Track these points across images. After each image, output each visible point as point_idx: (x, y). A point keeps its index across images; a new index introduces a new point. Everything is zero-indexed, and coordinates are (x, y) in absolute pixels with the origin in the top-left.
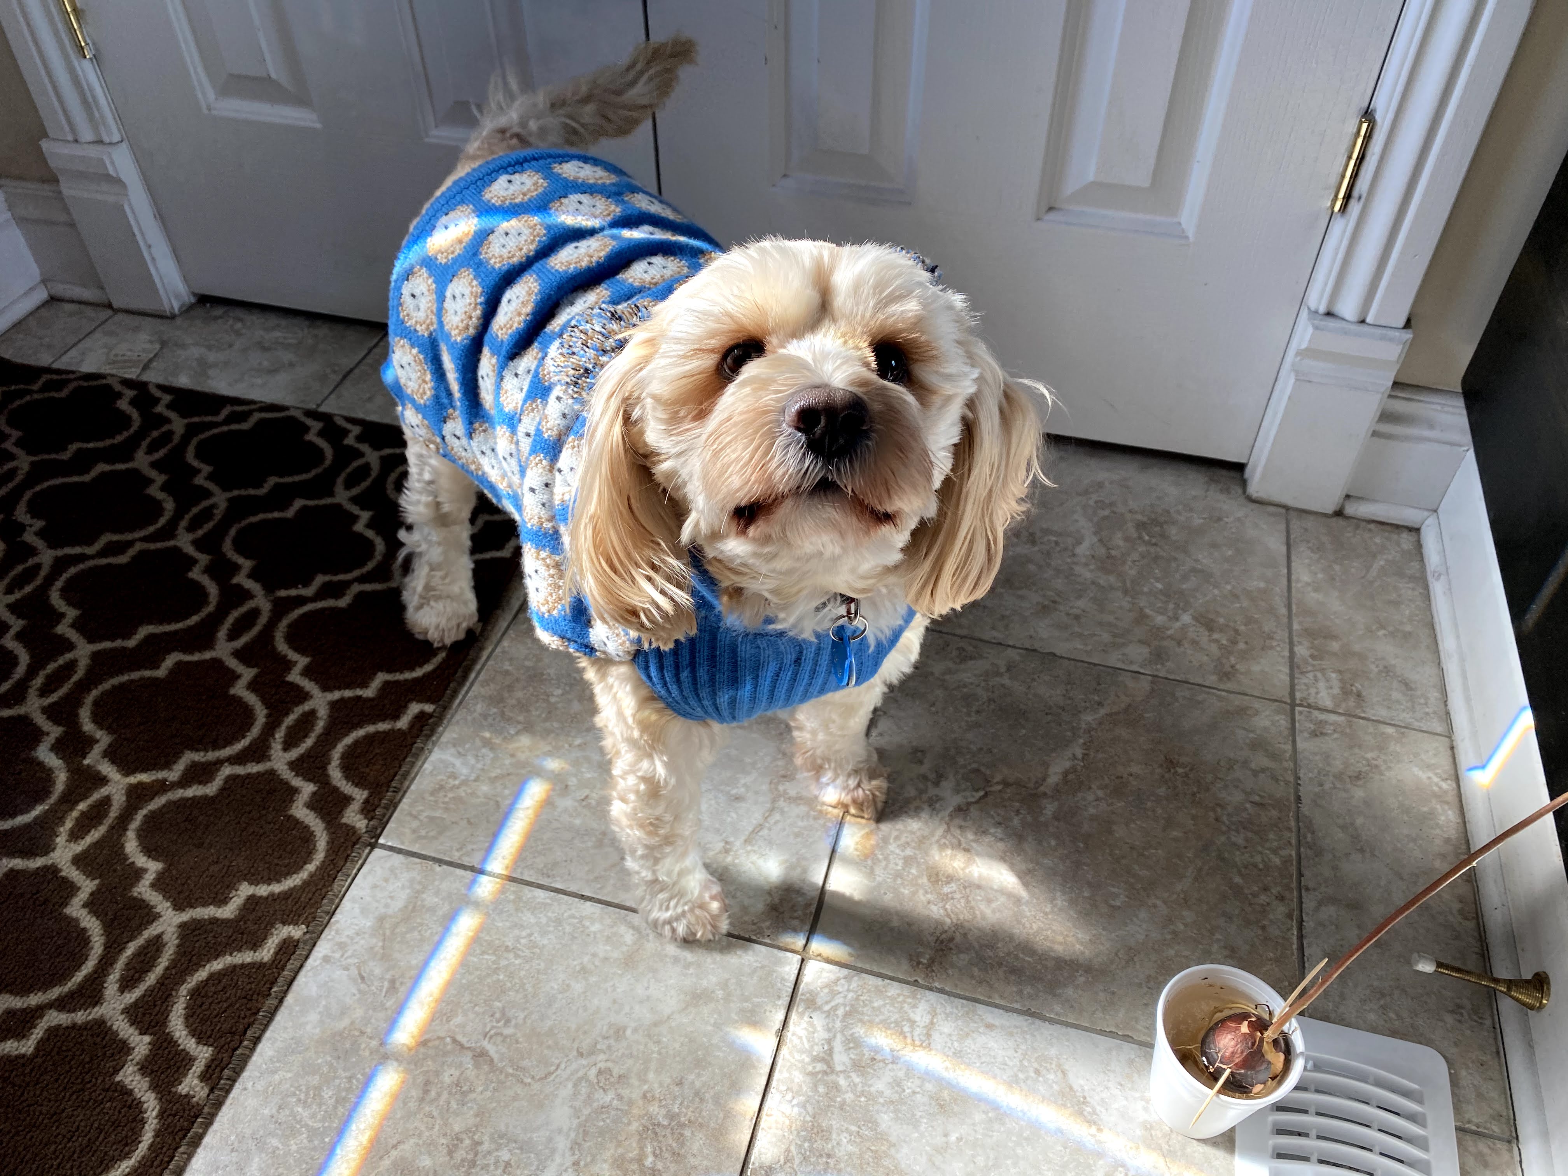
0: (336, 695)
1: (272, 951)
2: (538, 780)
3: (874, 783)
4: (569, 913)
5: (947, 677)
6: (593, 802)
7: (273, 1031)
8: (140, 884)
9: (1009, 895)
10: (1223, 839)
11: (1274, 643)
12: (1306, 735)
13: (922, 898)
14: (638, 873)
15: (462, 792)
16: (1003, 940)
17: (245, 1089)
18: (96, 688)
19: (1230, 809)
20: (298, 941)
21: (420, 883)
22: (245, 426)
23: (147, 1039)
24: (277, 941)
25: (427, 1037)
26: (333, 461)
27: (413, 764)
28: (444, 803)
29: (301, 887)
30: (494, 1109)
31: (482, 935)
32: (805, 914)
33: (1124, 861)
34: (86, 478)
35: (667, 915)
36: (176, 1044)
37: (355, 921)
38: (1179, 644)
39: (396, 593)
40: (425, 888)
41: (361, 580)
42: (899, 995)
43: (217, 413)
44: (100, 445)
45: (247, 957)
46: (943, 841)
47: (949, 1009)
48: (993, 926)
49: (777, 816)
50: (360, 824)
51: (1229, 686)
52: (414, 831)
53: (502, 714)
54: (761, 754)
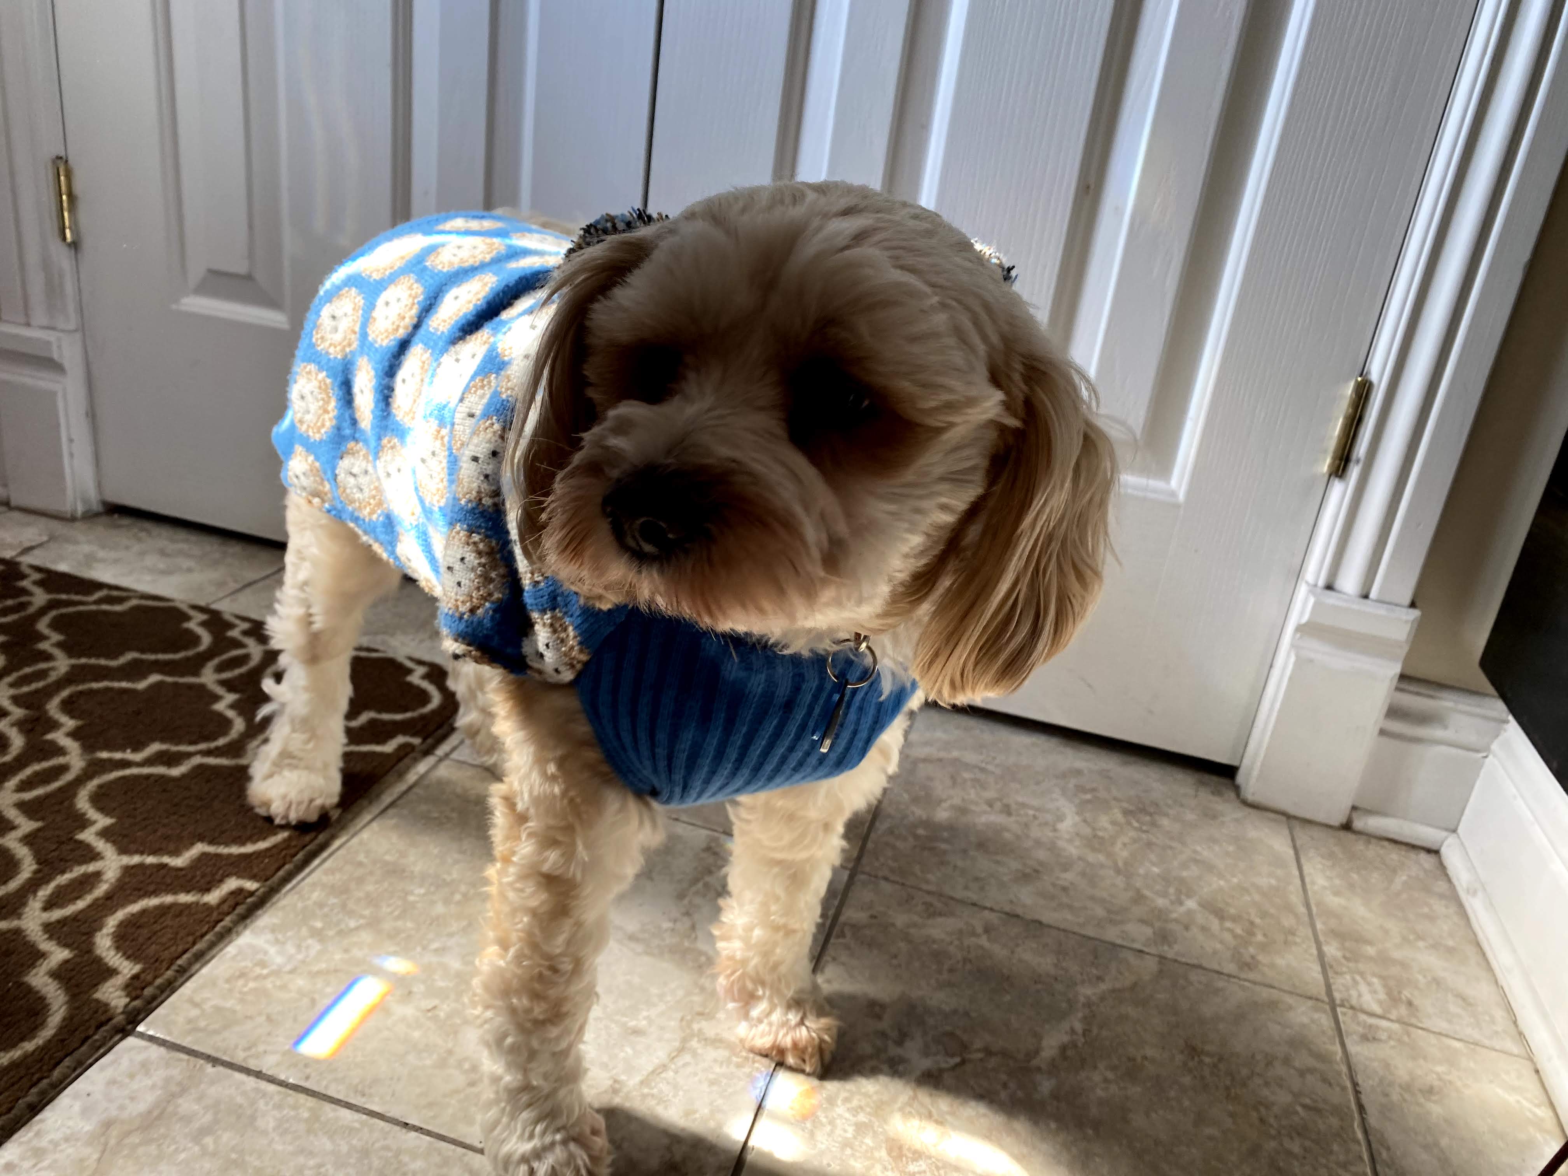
0: (136, 859)
2: (374, 980)
3: (822, 1022)
5: (912, 931)
6: (442, 1015)
10: (1273, 1144)
11: (1298, 940)
12: (1355, 1037)
13: (879, 1174)
15: (268, 984)
19: (1276, 1109)
21: (179, 1084)
22: (118, 608)
26: (209, 647)
27: (212, 945)
28: (240, 992)
37: (70, 1123)
38: (1187, 928)
39: (244, 768)
41: (207, 753)
43: (89, 595)
46: (908, 1109)
49: (687, 1057)
50: (119, 1001)
51: (1251, 976)
52: (190, 1021)
53: (344, 906)
54: (673, 985)
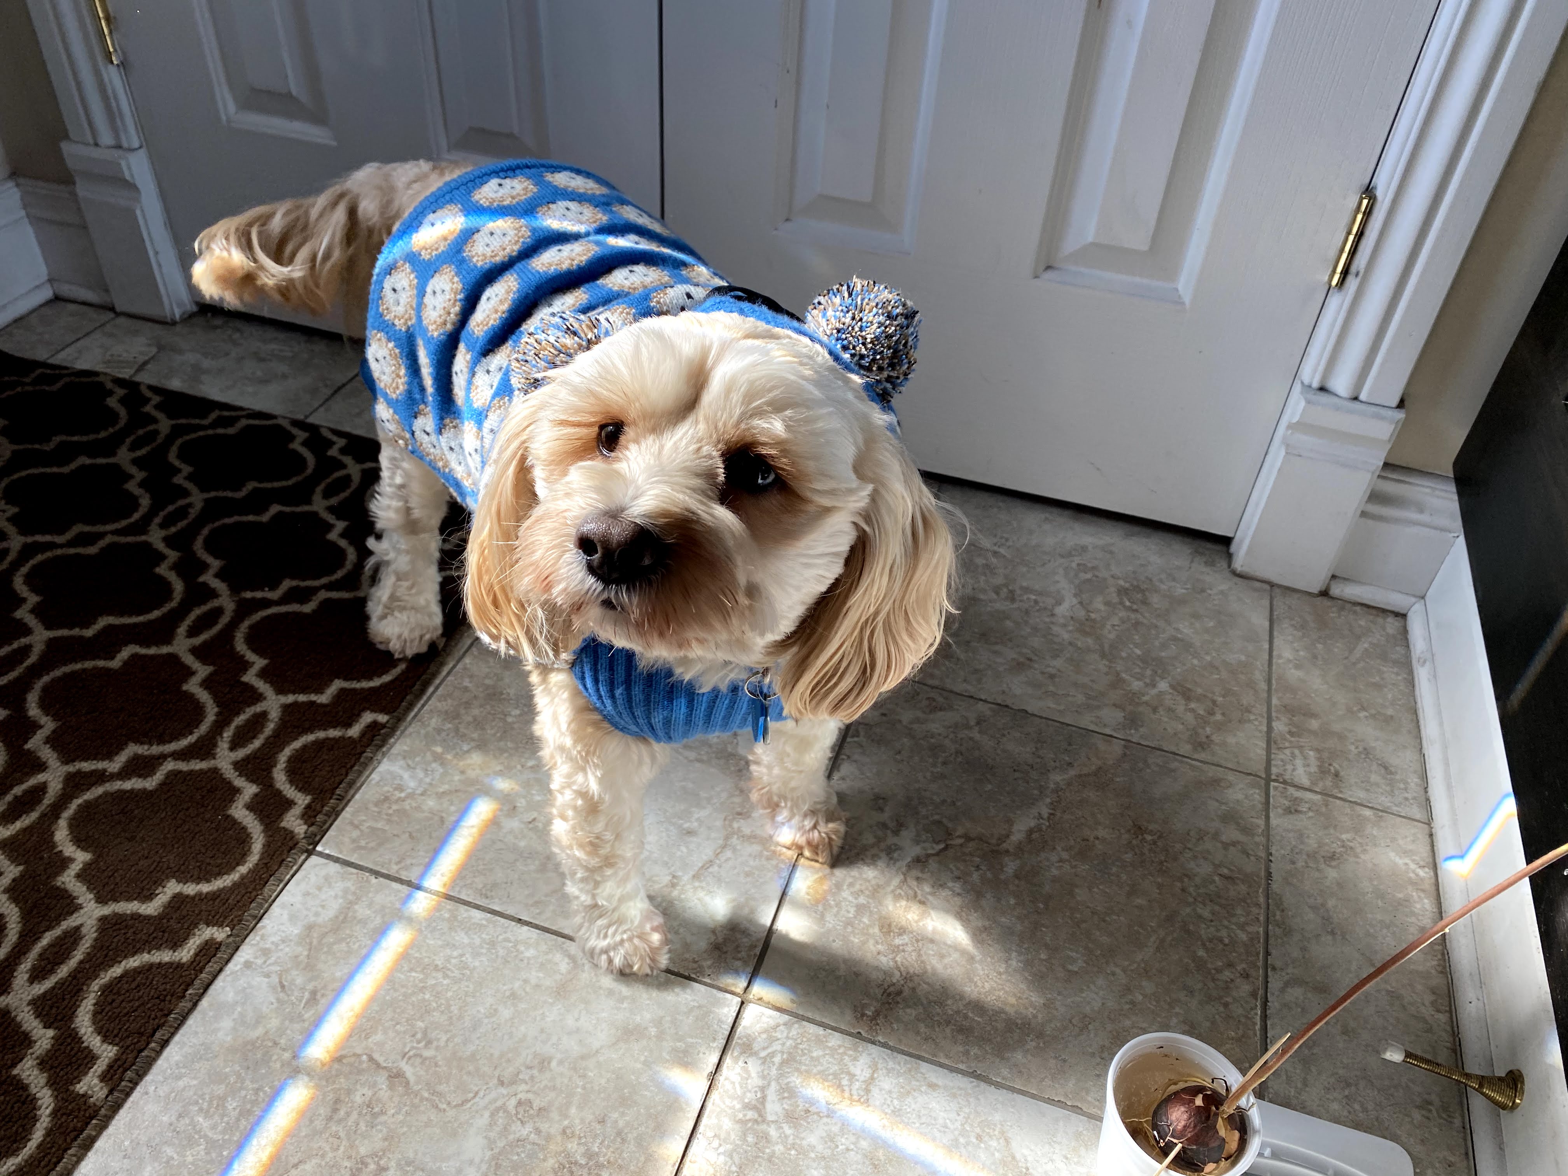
0: (290, 699)
1: (192, 952)
2: (486, 799)
3: (831, 825)
4: (504, 936)
5: (915, 726)
6: (540, 825)
7: (183, 1036)
8: (66, 874)
9: (964, 952)
10: (1188, 910)
11: (1252, 717)
12: (1280, 811)
13: (872, 947)
14: (577, 898)
15: (406, 805)
16: (953, 997)
17: (147, 1093)
18: (48, 674)
19: (1198, 880)
20: (220, 944)
21: (354, 893)
22: (231, 431)
23: (51, 1033)
24: (198, 942)
25: (343, 1053)
26: (314, 470)
27: (360, 773)
28: (387, 814)
29: (231, 888)
30: (404, 1134)
31: (411, 952)
32: (749, 956)
33: (1084, 925)
34: (66, 470)
35: (603, 944)
36: (80, 1041)
37: (283, 928)
38: (1155, 710)
39: (363, 602)
40: (358, 898)
41: (329, 587)
42: (840, 1046)
43: (205, 417)
44: (85, 438)
45: (165, 956)
46: (899, 891)
47: (891, 1064)
48: (943, 981)
49: (728, 853)
50: (300, 829)
51: (1202, 756)
52: (354, 841)
53: (457, 730)
54: (718, 789)
